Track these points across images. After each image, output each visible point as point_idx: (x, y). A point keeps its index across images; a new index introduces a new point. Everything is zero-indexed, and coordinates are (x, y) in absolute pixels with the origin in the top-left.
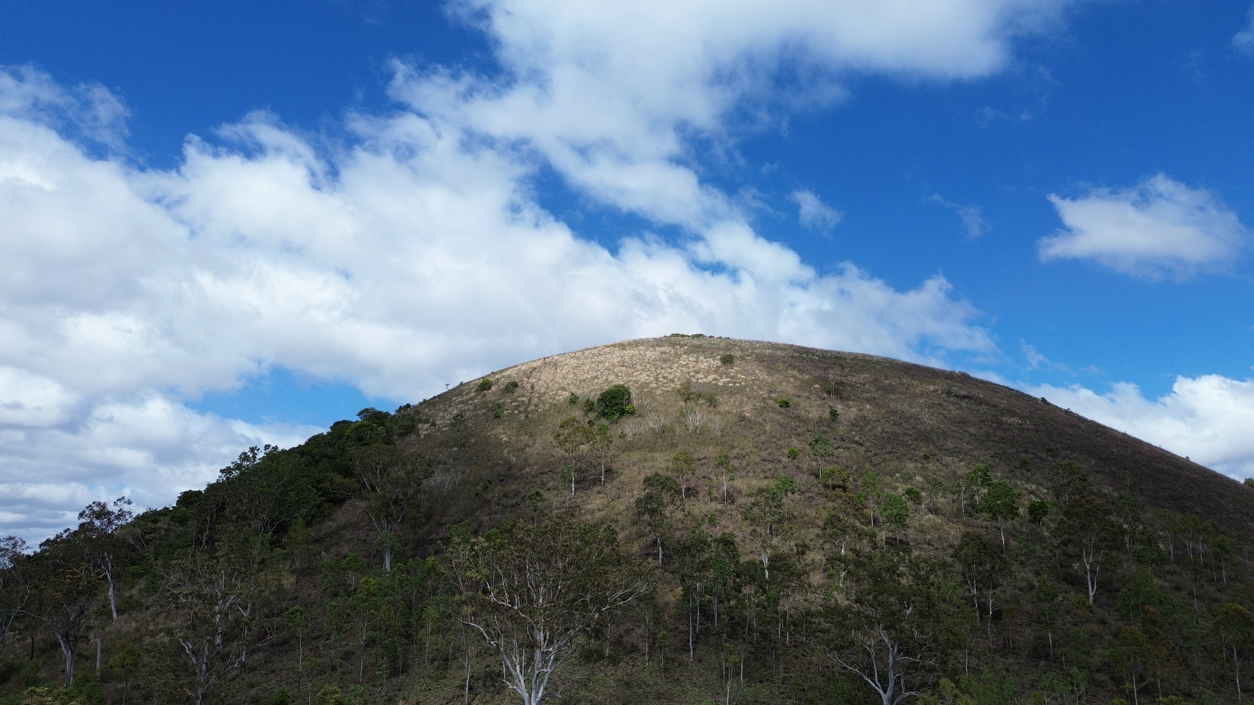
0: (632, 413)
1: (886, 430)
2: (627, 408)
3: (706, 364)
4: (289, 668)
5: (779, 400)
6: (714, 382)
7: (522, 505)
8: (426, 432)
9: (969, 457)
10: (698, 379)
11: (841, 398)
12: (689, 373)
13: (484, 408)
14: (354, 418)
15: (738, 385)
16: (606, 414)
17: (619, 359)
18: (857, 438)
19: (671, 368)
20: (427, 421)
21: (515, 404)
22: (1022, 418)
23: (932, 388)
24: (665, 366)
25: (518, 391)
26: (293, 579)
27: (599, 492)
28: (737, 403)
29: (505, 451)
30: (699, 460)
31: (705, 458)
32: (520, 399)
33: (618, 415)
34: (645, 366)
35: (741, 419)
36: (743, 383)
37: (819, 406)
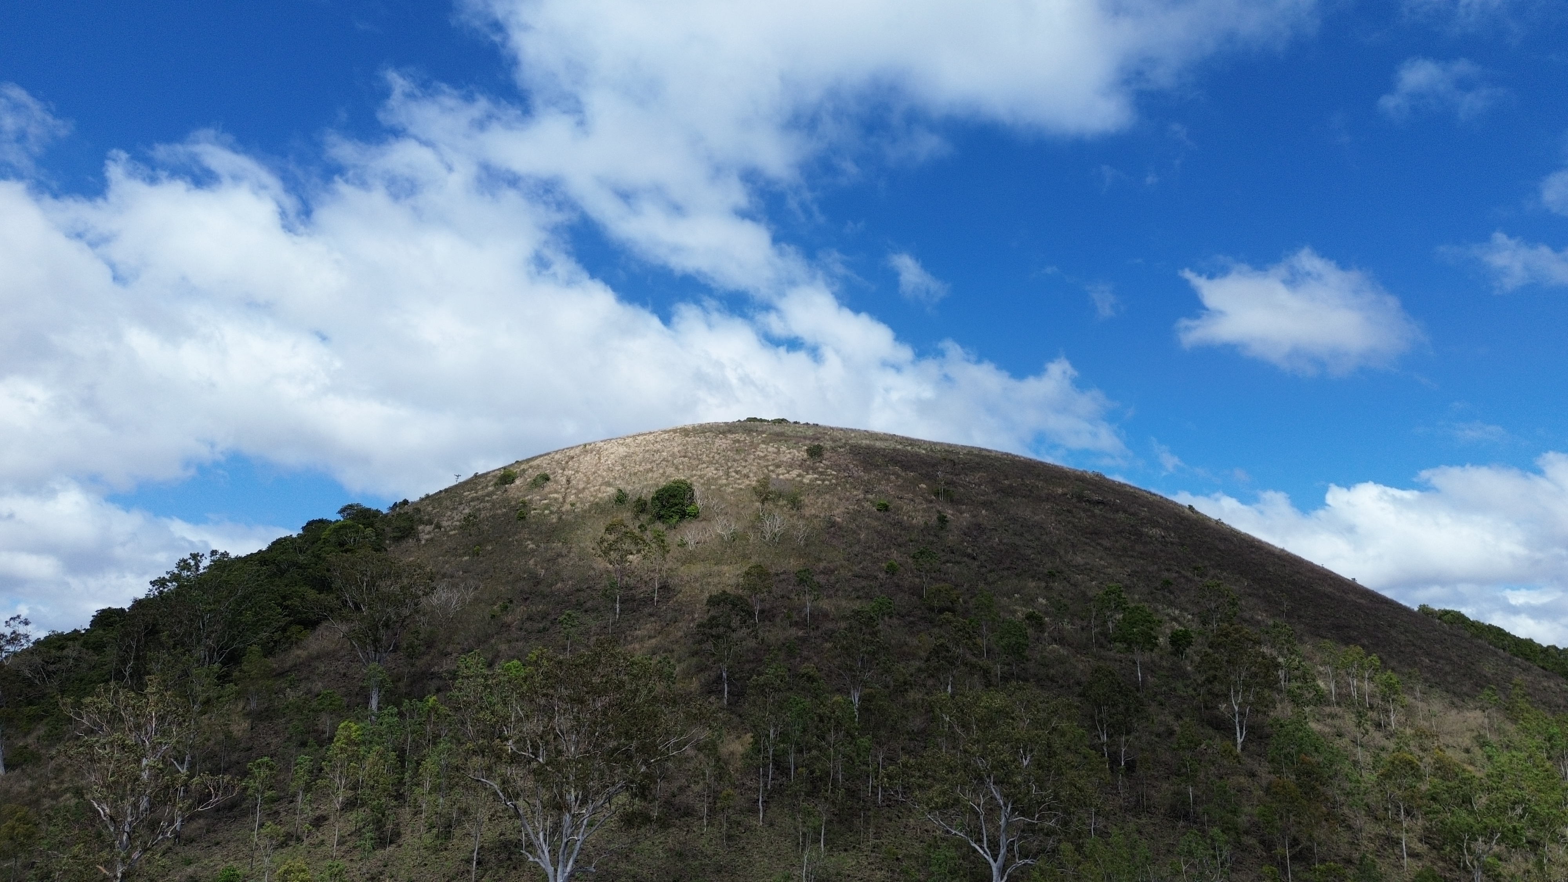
0: (695, 516)
1: (1005, 541)
2: (690, 509)
3: (789, 456)
4: (238, 840)
5: (877, 502)
6: (798, 479)
7: (551, 631)
8: (427, 536)
9: (1102, 575)
10: (778, 475)
11: (952, 501)
12: (767, 467)
13: (505, 507)
14: (333, 515)
15: (827, 483)
16: (662, 516)
17: (680, 448)
18: (969, 551)
19: (746, 461)
20: (430, 522)
21: (545, 502)
22: (1166, 529)
23: (1060, 491)
24: (737, 457)
25: (550, 486)
26: (246, 725)
27: (651, 615)
28: (826, 506)
29: (532, 562)
30: (777, 575)
31: (784, 572)
32: (552, 496)
33: (677, 517)
34: (713, 457)
35: (830, 525)
36: (834, 481)
37: (924, 510)
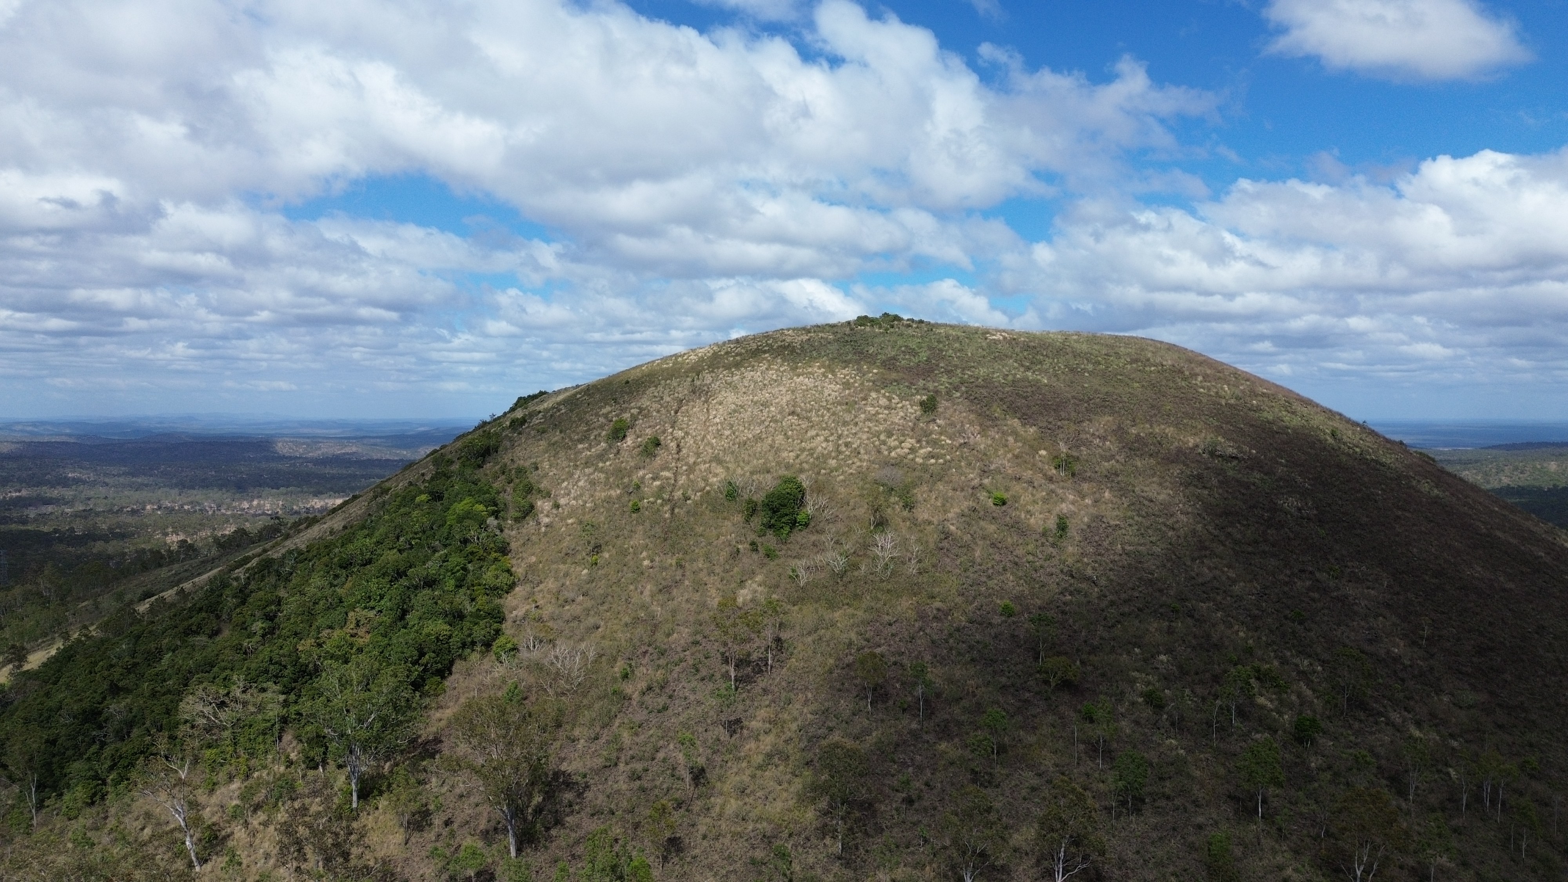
0: (806, 525)
1: (1127, 548)
2: (799, 515)
3: (902, 414)
5: (994, 491)
6: (911, 456)
10: (890, 450)
11: (1073, 477)
12: (877, 435)
15: (941, 461)
16: (773, 525)
17: (788, 398)
18: (1089, 572)
19: (856, 424)
21: (657, 483)
23: (1191, 442)
25: (660, 454)
27: (765, 691)
28: (939, 503)
29: (648, 591)
30: (890, 625)
31: (897, 621)
32: (663, 473)
33: (787, 529)
34: (823, 416)
35: (943, 536)
36: (948, 457)
37: (1044, 500)
